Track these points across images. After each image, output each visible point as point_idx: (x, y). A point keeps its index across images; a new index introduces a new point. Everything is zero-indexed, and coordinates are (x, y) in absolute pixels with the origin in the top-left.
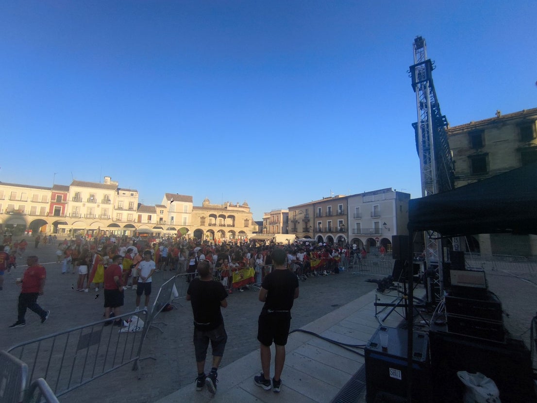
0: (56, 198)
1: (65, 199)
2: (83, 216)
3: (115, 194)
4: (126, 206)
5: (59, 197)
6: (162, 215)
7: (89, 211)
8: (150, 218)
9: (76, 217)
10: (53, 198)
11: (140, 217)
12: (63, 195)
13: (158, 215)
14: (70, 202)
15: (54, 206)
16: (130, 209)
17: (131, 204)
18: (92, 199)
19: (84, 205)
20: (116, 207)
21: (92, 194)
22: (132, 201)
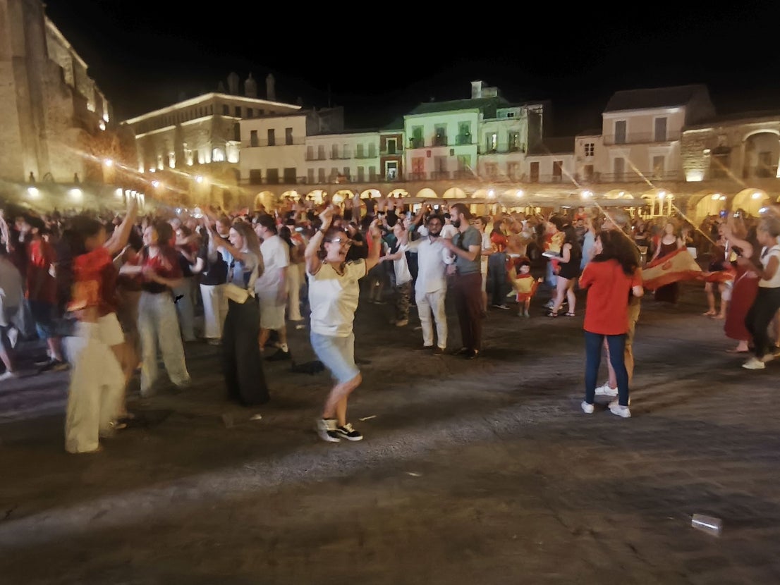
0: (387, 145)
1: (400, 148)
2: (428, 177)
3: (479, 118)
4: (504, 142)
5: (392, 143)
6: (589, 158)
7: (439, 166)
8: (557, 168)
9: (420, 180)
10: (382, 148)
11: (535, 167)
12: (396, 139)
13: (579, 159)
14: (407, 151)
15: (387, 162)
16: (512, 149)
17: (512, 136)
18: (440, 139)
19: (429, 154)
20: (483, 150)
21: (440, 127)
22: (515, 128)
